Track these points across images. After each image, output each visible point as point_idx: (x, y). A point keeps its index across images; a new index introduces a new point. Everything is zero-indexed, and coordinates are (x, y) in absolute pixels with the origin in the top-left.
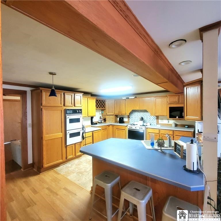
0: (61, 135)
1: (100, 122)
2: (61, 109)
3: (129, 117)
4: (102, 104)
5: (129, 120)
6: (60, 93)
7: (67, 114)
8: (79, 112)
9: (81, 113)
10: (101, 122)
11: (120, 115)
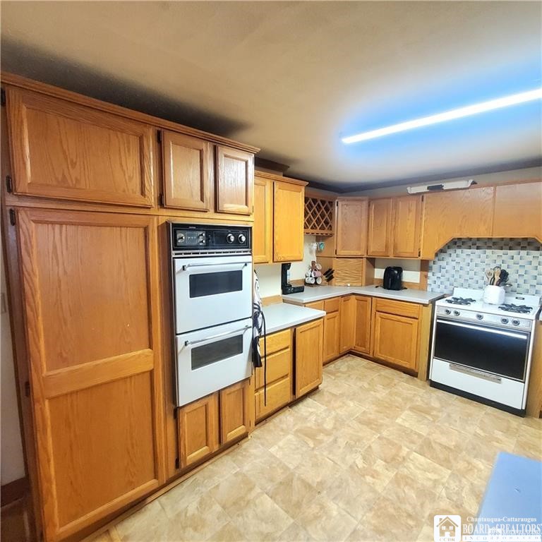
0: (143, 358)
1: (313, 282)
2: (142, 220)
3: (425, 266)
4: (323, 216)
5: (426, 277)
6: (139, 129)
7: (177, 247)
8: (238, 240)
9: (248, 245)
10: (316, 283)
11: (391, 257)
